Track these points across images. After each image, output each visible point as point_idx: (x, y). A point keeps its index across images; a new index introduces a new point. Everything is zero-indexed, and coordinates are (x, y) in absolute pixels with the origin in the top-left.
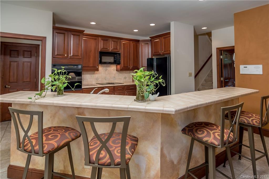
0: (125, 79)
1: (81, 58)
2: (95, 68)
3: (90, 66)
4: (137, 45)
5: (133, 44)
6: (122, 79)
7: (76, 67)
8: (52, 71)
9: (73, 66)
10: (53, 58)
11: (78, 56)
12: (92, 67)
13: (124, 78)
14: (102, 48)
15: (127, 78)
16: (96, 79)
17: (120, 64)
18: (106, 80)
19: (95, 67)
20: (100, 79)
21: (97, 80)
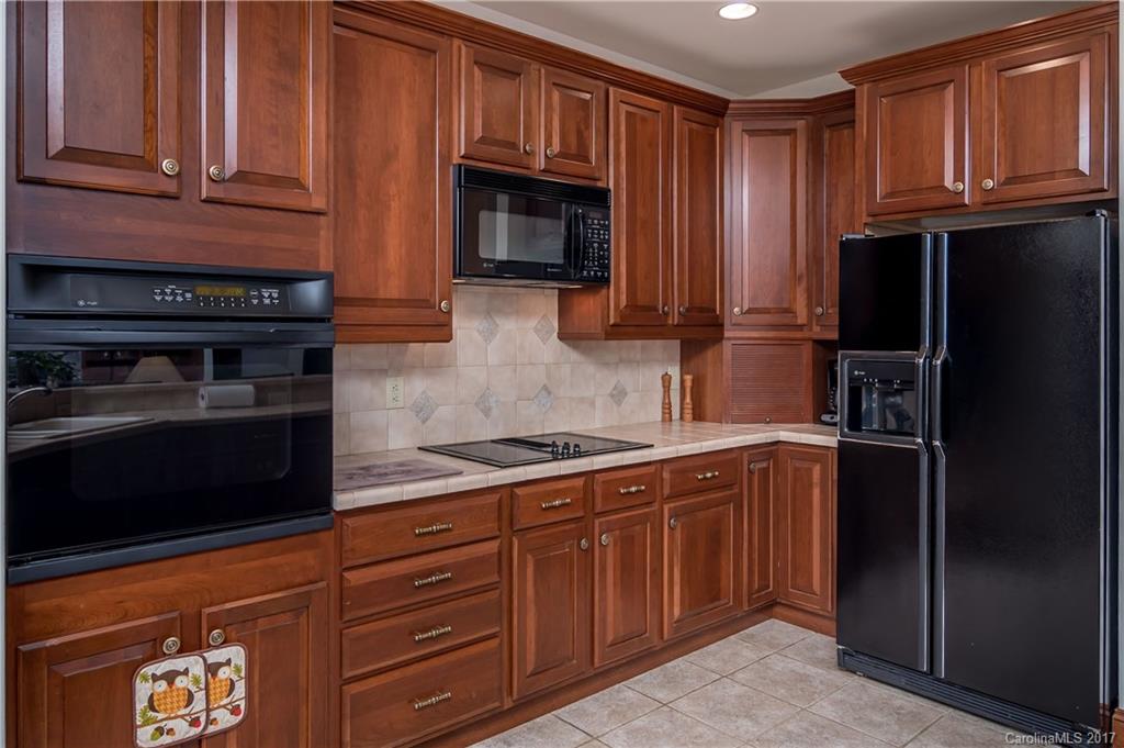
0: (619, 403)
1: (318, 213)
2: (429, 312)
3: (382, 294)
4: (714, 136)
5: (691, 130)
6: (599, 402)
7: (269, 295)
8: (8, 342)
9: (239, 291)
10: (21, 188)
11: (298, 184)
12: (400, 303)
13: (612, 396)
14: (478, 134)
15: (632, 399)
16: (418, 413)
17: (607, 281)
18: (487, 412)
19: (426, 304)
20: (444, 412)
21: (424, 422)
